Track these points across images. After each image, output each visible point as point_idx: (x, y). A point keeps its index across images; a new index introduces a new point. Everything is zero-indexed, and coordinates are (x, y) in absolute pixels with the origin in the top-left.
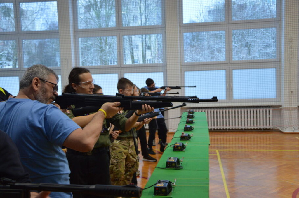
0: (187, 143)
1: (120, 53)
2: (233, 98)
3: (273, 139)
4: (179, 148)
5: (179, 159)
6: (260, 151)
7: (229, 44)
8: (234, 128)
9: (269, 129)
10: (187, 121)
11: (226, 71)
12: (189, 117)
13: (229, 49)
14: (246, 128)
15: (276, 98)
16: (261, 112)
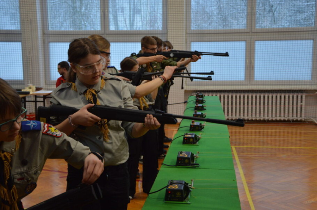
0: (201, 134)
1: (104, 14)
2: (254, 79)
3: (305, 133)
4: (191, 140)
5: (193, 154)
6: (291, 149)
7: (252, 5)
8: (254, 119)
9: (301, 121)
10: (196, 106)
11: (246, 43)
12: (198, 101)
13: (252, 12)
14: (270, 119)
15: (312, 80)
16: (291, 98)
